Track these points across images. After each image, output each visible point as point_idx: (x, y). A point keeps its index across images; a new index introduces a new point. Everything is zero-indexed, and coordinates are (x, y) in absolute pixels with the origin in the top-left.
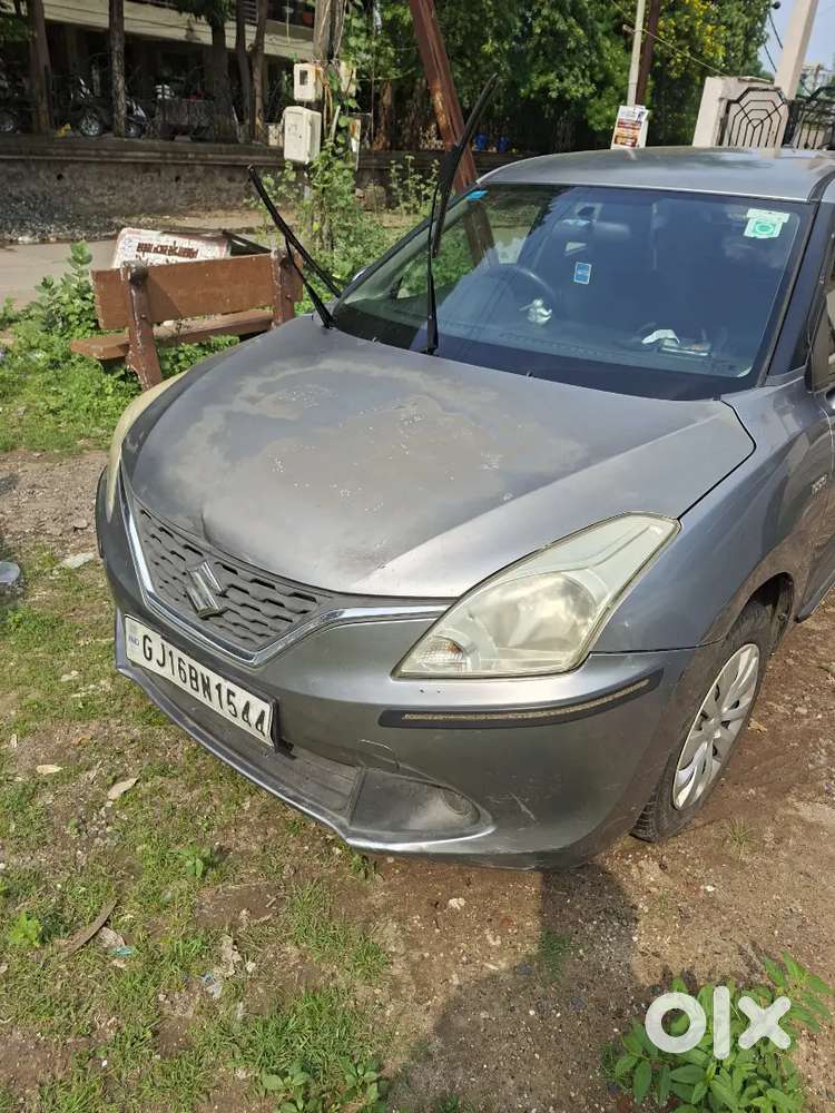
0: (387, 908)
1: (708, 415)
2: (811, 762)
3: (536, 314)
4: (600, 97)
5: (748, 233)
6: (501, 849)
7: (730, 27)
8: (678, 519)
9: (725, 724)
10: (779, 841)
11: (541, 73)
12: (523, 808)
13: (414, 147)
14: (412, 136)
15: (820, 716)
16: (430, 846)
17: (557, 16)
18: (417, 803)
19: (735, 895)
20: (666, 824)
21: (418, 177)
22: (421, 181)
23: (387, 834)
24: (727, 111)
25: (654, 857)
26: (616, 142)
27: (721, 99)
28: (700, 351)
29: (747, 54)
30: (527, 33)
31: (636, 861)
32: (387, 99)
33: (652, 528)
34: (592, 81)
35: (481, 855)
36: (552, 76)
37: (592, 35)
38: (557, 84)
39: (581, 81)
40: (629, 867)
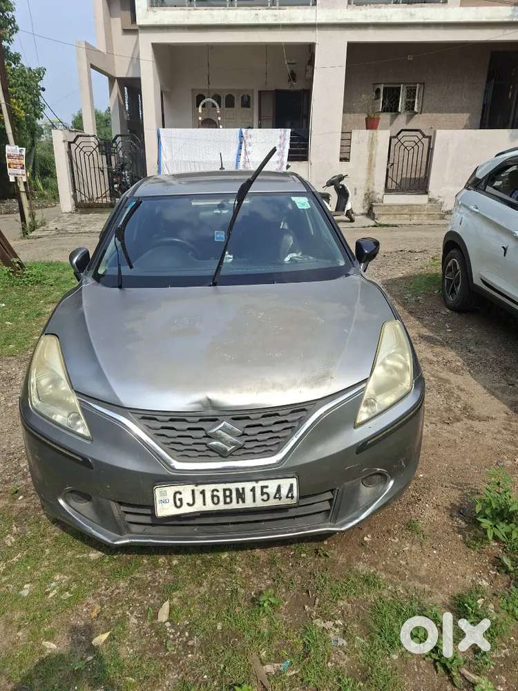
24: (70, 147)
26: (10, 167)
27: (64, 141)
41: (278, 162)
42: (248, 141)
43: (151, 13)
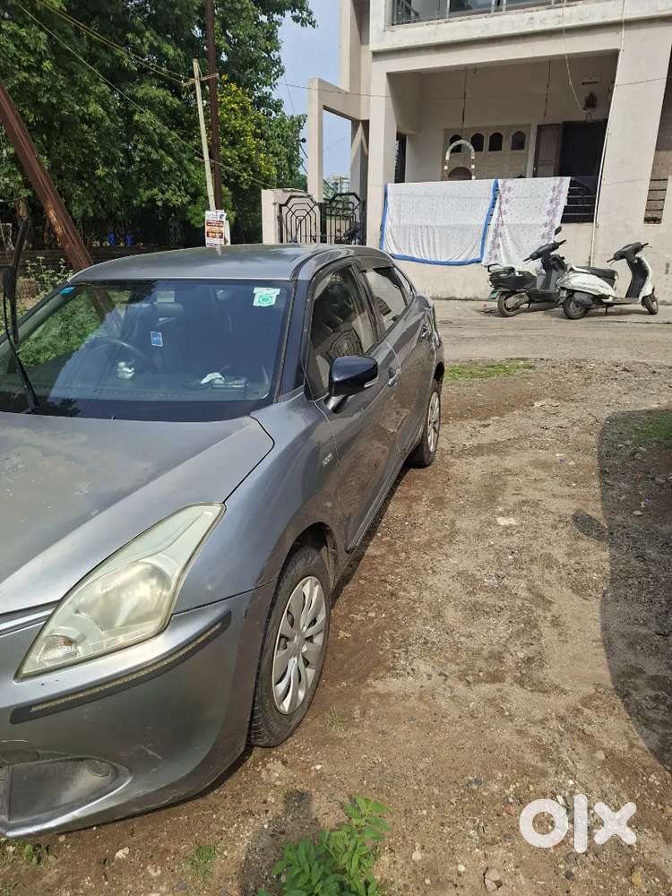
0: (60, 882)
1: (241, 427)
2: (381, 650)
3: (123, 372)
4: (195, 203)
5: (256, 303)
6: (140, 792)
7: (276, 154)
8: (224, 503)
9: (310, 639)
10: (363, 714)
11: (147, 188)
12: (150, 752)
13: (53, 247)
14: (50, 239)
15: (384, 615)
16: (83, 811)
17: (150, 149)
18: (64, 780)
19: (336, 766)
20: (276, 729)
21: (51, 271)
22: (54, 275)
23: (44, 816)
24: (281, 211)
25: (278, 758)
26: (208, 236)
27: (275, 204)
28: (238, 384)
29: (292, 172)
30: (130, 161)
31: (264, 765)
32: (23, 212)
33: (205, 513)
34: (187, 193)
35: (125, 804)
36: (156, 190)
37: (180, 162)
38: (160, 196)
39: (178, 193)
40: (260, 772)
41: (546, 225)
42: (505, 196)
43: (388, 33)
